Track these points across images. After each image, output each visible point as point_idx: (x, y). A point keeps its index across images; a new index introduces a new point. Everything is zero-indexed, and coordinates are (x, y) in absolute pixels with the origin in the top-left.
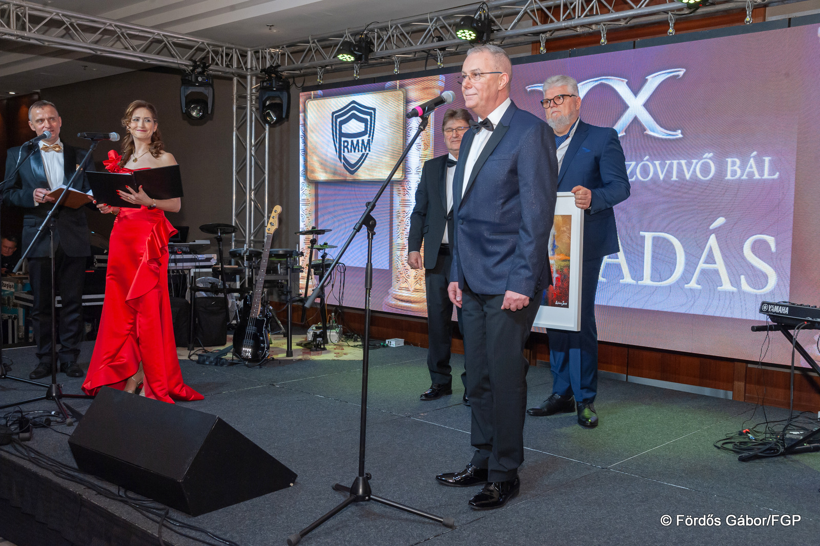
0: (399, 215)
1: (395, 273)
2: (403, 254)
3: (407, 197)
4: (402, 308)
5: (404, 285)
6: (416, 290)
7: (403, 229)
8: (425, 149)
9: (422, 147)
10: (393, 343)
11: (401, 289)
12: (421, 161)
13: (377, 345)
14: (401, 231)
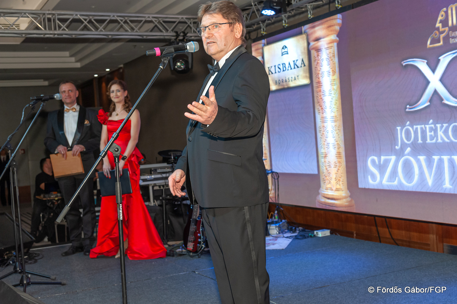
0: (320, 129)
1: (322, 177)
2: (326, 161)
3: (325, 115)
4: (329, 205)
5: (329, 186)
6: (337, 190)
7: (325, 141)
8: (334, 75)
9: (331, 73)
10: (320, 234)
11: (327, 189)
12: (331, 85)
13: (306, 235)
14: (323, 143)
